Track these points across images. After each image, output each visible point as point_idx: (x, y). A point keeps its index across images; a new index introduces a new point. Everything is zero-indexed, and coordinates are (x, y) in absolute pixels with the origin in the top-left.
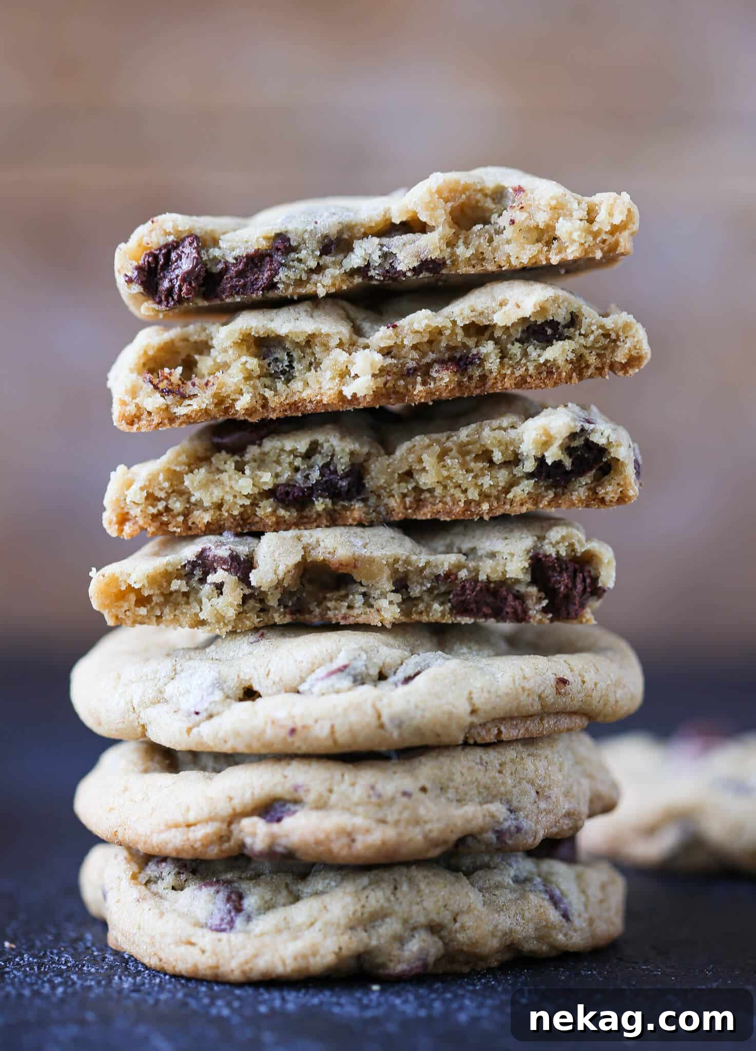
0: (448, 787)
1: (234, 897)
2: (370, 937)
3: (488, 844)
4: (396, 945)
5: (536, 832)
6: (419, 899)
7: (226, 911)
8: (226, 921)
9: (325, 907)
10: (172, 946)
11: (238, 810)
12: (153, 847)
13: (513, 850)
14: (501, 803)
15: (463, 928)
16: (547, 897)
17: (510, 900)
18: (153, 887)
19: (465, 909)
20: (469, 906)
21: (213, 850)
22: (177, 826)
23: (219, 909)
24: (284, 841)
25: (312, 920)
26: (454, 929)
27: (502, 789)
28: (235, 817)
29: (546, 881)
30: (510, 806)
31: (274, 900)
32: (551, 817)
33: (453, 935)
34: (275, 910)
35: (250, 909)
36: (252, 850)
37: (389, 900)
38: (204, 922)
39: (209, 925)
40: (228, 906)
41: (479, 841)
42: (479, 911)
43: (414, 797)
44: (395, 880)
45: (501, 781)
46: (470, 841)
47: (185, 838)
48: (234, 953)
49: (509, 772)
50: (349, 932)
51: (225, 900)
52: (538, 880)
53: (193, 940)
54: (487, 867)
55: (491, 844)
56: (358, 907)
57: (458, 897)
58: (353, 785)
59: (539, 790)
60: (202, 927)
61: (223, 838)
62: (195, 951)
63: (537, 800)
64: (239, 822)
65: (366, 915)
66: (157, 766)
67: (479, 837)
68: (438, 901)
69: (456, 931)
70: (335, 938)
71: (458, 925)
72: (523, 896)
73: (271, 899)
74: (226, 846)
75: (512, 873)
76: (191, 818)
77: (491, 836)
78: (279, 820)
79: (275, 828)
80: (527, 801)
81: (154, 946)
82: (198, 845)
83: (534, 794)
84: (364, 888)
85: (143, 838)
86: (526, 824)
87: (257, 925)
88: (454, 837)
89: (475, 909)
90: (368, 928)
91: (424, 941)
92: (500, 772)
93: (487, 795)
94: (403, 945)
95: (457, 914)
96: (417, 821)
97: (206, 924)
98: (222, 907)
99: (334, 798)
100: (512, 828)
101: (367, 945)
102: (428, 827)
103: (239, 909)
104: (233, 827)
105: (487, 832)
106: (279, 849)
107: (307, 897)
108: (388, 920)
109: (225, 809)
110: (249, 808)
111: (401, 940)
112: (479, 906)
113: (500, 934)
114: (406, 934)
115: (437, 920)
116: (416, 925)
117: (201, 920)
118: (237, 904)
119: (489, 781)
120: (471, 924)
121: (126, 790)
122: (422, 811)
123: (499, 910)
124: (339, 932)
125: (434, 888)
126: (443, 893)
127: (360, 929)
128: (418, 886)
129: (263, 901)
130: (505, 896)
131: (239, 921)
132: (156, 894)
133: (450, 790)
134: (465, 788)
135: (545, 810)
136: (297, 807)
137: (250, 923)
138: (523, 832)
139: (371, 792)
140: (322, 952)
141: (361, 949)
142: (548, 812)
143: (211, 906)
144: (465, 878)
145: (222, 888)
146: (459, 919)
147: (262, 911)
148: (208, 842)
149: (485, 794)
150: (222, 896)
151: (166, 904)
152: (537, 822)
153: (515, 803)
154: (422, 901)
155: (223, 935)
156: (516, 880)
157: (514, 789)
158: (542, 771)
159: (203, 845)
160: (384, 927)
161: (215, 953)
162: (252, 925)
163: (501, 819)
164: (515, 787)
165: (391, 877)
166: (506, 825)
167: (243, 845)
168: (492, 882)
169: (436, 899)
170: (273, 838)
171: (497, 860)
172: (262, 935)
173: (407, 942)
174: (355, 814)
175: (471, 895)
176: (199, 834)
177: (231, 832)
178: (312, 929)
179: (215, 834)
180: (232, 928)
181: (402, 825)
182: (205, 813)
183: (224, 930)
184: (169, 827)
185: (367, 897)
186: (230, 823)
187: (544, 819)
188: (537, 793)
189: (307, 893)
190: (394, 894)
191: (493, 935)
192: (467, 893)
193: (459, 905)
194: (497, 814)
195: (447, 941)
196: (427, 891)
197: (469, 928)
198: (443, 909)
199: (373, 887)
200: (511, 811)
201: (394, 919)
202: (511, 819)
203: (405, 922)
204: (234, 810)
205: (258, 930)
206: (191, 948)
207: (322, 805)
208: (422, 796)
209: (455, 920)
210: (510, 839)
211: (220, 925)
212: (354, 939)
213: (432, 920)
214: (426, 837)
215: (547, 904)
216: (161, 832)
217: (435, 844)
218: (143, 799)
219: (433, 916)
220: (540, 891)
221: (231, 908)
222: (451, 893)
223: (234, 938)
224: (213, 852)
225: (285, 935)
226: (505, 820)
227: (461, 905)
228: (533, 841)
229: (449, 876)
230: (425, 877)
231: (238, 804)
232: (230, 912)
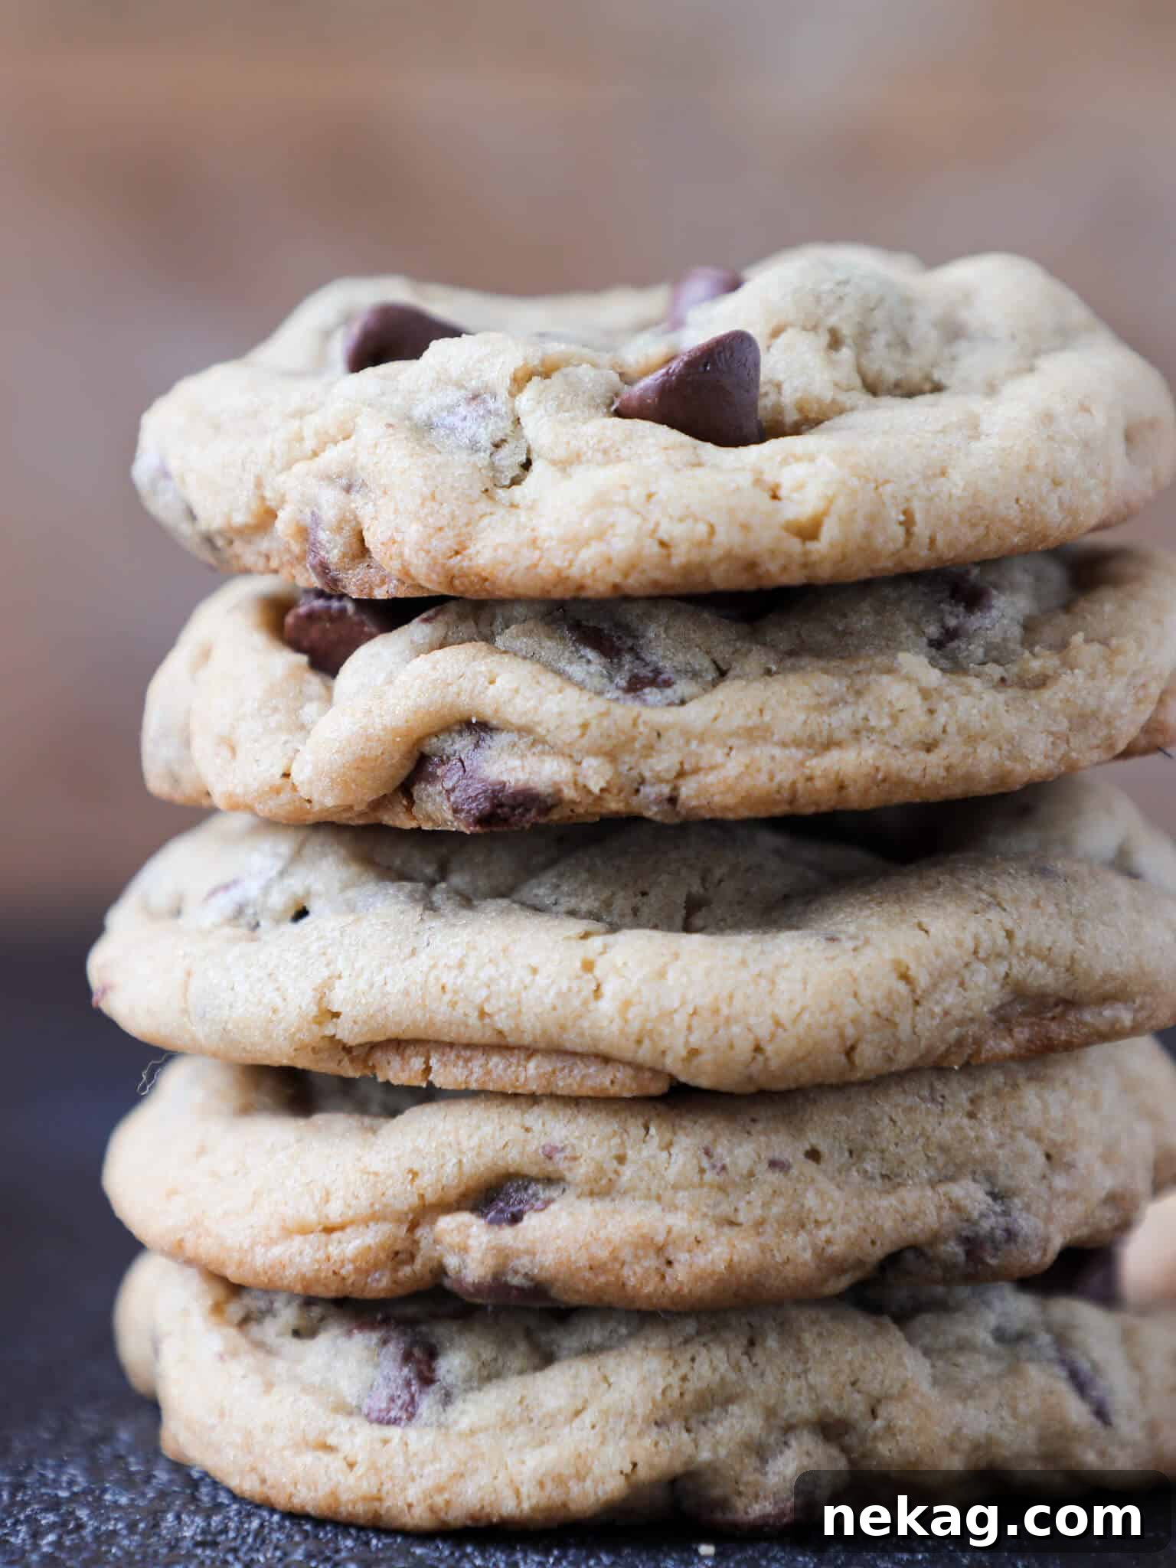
0: (865, 1149)
1: (417, 1352)
2: (696, 1443)
3: (949, 1267)
4: (752, 1462)
5: (1047, 1240)
6: (800, 1368)
7: (400, 1382)
8: (399, 1402)
9: (605, 1379)
10: (287, 1453)
11: (431, 1197)
12: (257, 1274)
13: (997, 1276)
14: (975, 1180)
15: (890, 1429)
16: (1064, 1374)
17: (988, 1377)
18: (254, 1329)
19: (895, 1391)
20: (904, 1386)
21: (378, 1281)
22: (304, 1230)
23: (387, 1379)
24: (524, 1263)
25: (579, 1405)
26: (871, 1431)
27: (976, 1151)
28: (424, 1213)
29: (1062, 1339)
30: (993, 1185)
31: (500, 1361)
32: (1078, 1208)
33: (869, 1445)
34: (501, 1382)
35: (450, 1379)
36: (459, 1281)
37: (737, 1368)
38: (354, 1403)
39: (365, 1410)
40: (406, 1370)
41: (930, 1261)
42: (923, 1396)
43: (794, 1172)
44: (750, 1325)
45: (972, 1134)
46: (910, 1256)
47: (320, 1255)
48: (415, 1469)
49: (989, 1117)
50: (655, 1429)
51: (399, 1359)
52: (1044, 1339)
53: (332, 1440)
54: (942, 1307)
55: (955, 1265)
56: (674, 1380)
57: (880, 1366)
58: (668, 1146)
59: (1053, 1152)
60: (350, 1414)
61: (401, 1255)
62: (334, 1464)
63: (1048, 1172)
64: (433, 1222)
65: (688, 1398)
66: (267, 1100)
67: (930, 1253)
68: (840, 1371)
69: (875, 1437)
70: (623, 1444)
71: (879, 1423)
72: (1014, 1369)
73: (495, 1359)
74: (406, 1271)
75: (992, 1319)
76: (335, 1212)
77: (953, 1250)
78: (516, 1219)
79: (507, 1235)
80: (1028, 1174)
81: (250, 1453)
82: (347, 1269)
83: (1041, 1159)
84: (687, 1341)
85: (236, 1256)
86: (1026, 1224)
87: (463, 1413)
88: (878, 1252)
89: (915, 1391)
90: (693, 1423)
91: (808, 1454)
92: (971, 1115)
93: (945, 1165)
94: (764, 1461)
95: (879, 1401)
96: (801, 1223)
97: (359, 1408)
98: (394, 1373)
99: (627, 1172)
100: (999, 1233)
101: (691, 1459)
102: (825, 1232)
103: (427, 1379)
104: (419, 1233)
105: (945, 1241)
106: (516, 1281)
107: (569, 1356)
108: (734, 1409)
109: (404, 1197)
110: (453, 1195)
111: (760, 1452)
112: (925, 1386)
113: (965, 1446)
114: (772, 1440)
115: (837, 1413)
116: (794, 1421)
117: (349, 1400)
118: (424, 1367)
119: (948, 1136)
120: (907, 1422)
121: (202, 1151)
122: (811, 1200)
123: (967, 1394)
124: (633, 1430)
125: (833, 1347)
126: (849, 1356)
127: (676, 1425)
128: (798, 1339)
129: (478, 1364)
130: (978, 1368)
131: (427, 1404)
132: (260, 1345)
133: (869, 1156)
134: (900, 1150)
135: (1065, 1192)
136: (553, 1193)
137: (449, 1409)
138: (1020, 1240)
139: (705, 1164)
140: (597, 1470)
141: (678, 1467)
142: (1071, 1196)
143: (368, 1371)
144: (894, 1329)
145: (394, 1334)
146: (882, 1412)
147: (475, 1384)
148: (368, 1266)
149: (941, 1161)
150: (394, 1349)
151: (280, 1366)
152: (1048, 1219)
153: (1003, 1181)
154: (806, 1372)
155: (394, 1433)
156: (1000, 1335)
157: (1000, 1153)
158: (1056, 1112)
159: (357, 1270)
160: (726, 1423)
161: (374, 1468)
162: (453, 1413)
163: (975, 1215)
164: (1001, 1146)
165: (744, 1320)
166: (986, 1225)
167: (441, 1270)
168: (951, 1339)
169: (834, 1368)
170: (504, 1256)
171: (963, 1292)
172: (472, 1432)
173: (774, 1456)
174: (674, 1208)
175: (909, 1361)
176: (350, 1246)
177: (416, 1242)
178: (577, 1422)
179: (382, 1246)
180: (411, 1416)
181: (769, 1229)
182: (362, 1204)
183: (395, 1422)
184: (288, 1233)
185: (693, 1360)
186: (413, 1226)
187: (1063, 1212)
188: (1048, 1157)
189: (570, 1349)
190: (747, 1353)
191: (953, 1448)
192: (900, 1357)
193: (882, 1382)
194: (967, 1203)
195: (854, 1455)
196: (817, 1351)
197: (901, 1431)
198: (849, 1388)
199: (704, 1339)
200: (994, 1196)
201: (747, 1405)
202: (995, 1213)
203: (770, 1413)
204: (422, 1197)
205: (464, 1423)
206: (326, 1458)
207: (602, 1188)
208: (810, 1167)
209: (874, 1414)
210: (994, 1256)
211: (389, 1411)
212: (662, 1445)
213: (826, 1412)
214: (819, 1254)
215: (1064, 1389)
216: (272, 1242)
217: (836, 1267)
218: (236, 1173)
219: (830, 1403)
220: (1049, 1360)
221: (412, 1375)
222: (866, 1356)
223: (417, 1438)
224: (380, 1284)
225: (521, 1436)
226: (982, 1215)
227: (887, 1382)
228: (1039, 1257)
229: (865, 1323)
230: (814, 1323)
231: (429, 1185)
232: (408, 1384)
